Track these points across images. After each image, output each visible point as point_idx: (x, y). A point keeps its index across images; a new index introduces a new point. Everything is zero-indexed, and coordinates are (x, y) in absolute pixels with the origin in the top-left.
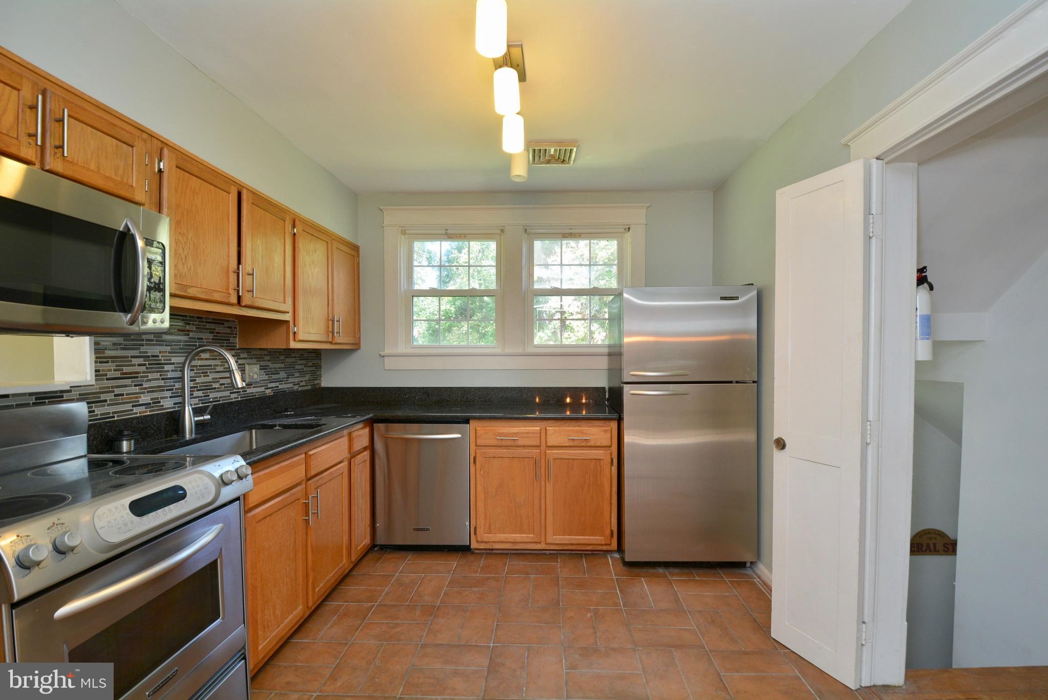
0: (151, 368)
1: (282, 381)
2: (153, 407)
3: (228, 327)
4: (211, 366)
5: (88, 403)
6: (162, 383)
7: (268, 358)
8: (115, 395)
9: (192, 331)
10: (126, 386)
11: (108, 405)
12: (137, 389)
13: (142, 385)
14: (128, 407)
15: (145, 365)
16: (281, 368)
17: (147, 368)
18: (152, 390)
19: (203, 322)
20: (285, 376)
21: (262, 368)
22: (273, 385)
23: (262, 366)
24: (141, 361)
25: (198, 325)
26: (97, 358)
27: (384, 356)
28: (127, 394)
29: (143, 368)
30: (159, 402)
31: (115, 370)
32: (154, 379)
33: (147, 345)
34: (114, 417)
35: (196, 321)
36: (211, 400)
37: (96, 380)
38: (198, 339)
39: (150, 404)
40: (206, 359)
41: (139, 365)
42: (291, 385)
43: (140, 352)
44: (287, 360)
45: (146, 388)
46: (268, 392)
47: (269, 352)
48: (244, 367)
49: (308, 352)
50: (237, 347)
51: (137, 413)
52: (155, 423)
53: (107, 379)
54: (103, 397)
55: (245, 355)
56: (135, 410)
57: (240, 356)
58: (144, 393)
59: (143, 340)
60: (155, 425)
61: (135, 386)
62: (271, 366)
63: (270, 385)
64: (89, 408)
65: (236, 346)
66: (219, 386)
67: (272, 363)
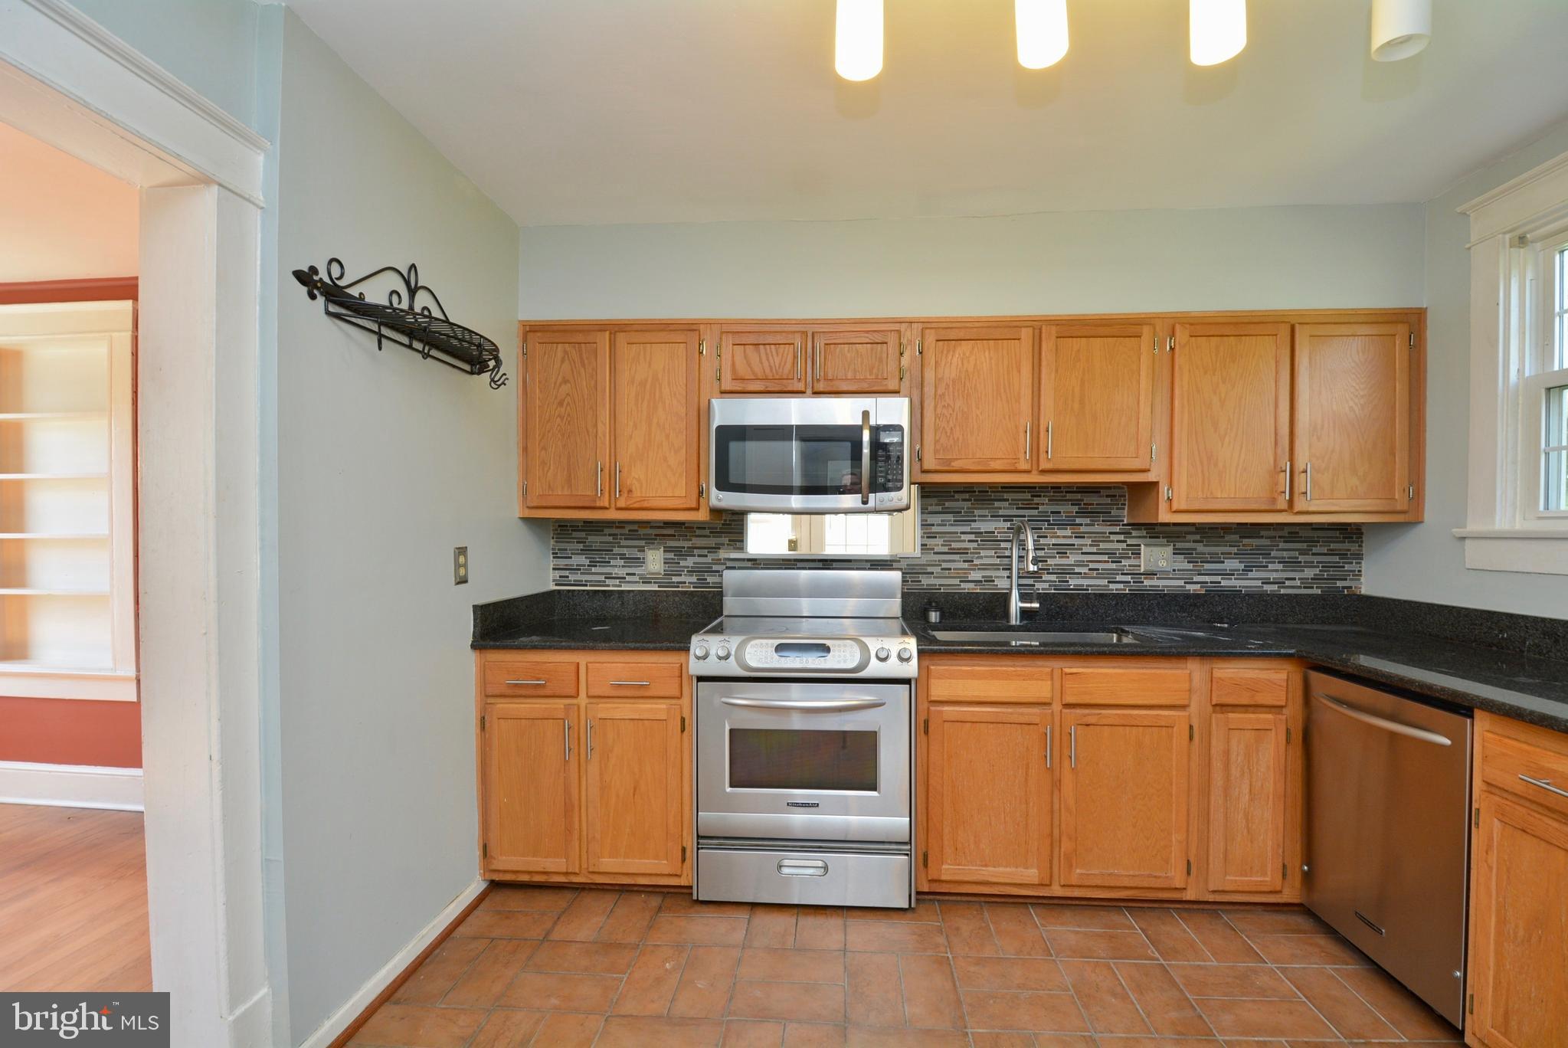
0: (983, 545)
1: (1233, 575)
2: (984, 585)
3: (1107, 496)
4: (1074, 545)
5: (903, 573)
6: (998, 561)
7: (1198, 537)
8: (942, 569)
9: (1043, 504)
10: (954, 561)
11: (935, 577)
12: (966, 565)
13: (973, 561)
14: (956, 581)
15: (977, 541)
16: (1231, 554)
17: (978, 545)
18: (984, 567)
19: (1062, 492)
20: (1242, 567)
21: (1177, 552)
22: (1207, 579)
23: (1177, 549)
24: (972, 537)
25: (1053, 496)
26: (924, 533)
27: (1464, 538)
28: (955, 569)
29: (975, 545)
30: (993, 581)
31: (942, 545)
32: (988, 556)
33: (979, 521)
34: (940, 589)
35: (1049, 492)
36: (1071, 587)
37: (922, 553)
38: (1052, 512)
39: (981, 581)
40: (1064, 537)
41: (969, 541)
42: (1259, 583)
43: (971, 529)
44: (1246, 541)
45: (977, 565)
46: (1191, 588)
47: (1197, 529)
48: (1140, 550)
49: (1313, 529)
50: (1125, 522)
51: (965, 589)
52: (981, 602)
53: (935, 553)
54: (930, 569)
55: (1144, 533)
56: (963, 585)
57: (1131, 533)
58: (975, 569)
59: (975, 516)
60: (980, 604)
61: (964, 561)
62: (1200, 548)
63: (1196, 579)
64: (903, 577)
65: (1123, 521)
66: (1087, 571)
67: (1205, 546)
